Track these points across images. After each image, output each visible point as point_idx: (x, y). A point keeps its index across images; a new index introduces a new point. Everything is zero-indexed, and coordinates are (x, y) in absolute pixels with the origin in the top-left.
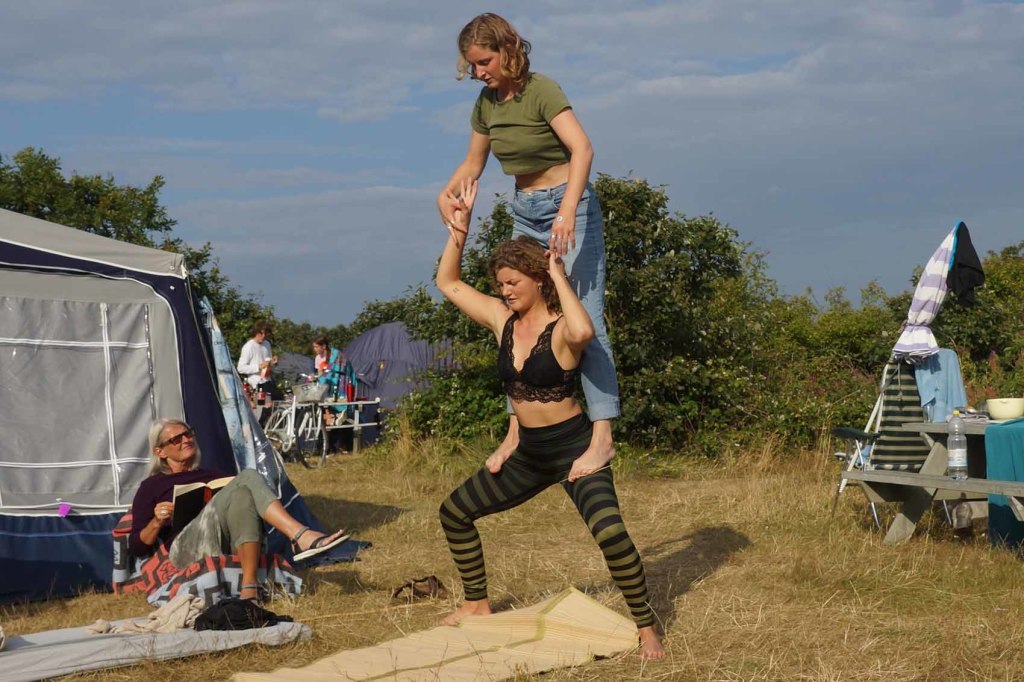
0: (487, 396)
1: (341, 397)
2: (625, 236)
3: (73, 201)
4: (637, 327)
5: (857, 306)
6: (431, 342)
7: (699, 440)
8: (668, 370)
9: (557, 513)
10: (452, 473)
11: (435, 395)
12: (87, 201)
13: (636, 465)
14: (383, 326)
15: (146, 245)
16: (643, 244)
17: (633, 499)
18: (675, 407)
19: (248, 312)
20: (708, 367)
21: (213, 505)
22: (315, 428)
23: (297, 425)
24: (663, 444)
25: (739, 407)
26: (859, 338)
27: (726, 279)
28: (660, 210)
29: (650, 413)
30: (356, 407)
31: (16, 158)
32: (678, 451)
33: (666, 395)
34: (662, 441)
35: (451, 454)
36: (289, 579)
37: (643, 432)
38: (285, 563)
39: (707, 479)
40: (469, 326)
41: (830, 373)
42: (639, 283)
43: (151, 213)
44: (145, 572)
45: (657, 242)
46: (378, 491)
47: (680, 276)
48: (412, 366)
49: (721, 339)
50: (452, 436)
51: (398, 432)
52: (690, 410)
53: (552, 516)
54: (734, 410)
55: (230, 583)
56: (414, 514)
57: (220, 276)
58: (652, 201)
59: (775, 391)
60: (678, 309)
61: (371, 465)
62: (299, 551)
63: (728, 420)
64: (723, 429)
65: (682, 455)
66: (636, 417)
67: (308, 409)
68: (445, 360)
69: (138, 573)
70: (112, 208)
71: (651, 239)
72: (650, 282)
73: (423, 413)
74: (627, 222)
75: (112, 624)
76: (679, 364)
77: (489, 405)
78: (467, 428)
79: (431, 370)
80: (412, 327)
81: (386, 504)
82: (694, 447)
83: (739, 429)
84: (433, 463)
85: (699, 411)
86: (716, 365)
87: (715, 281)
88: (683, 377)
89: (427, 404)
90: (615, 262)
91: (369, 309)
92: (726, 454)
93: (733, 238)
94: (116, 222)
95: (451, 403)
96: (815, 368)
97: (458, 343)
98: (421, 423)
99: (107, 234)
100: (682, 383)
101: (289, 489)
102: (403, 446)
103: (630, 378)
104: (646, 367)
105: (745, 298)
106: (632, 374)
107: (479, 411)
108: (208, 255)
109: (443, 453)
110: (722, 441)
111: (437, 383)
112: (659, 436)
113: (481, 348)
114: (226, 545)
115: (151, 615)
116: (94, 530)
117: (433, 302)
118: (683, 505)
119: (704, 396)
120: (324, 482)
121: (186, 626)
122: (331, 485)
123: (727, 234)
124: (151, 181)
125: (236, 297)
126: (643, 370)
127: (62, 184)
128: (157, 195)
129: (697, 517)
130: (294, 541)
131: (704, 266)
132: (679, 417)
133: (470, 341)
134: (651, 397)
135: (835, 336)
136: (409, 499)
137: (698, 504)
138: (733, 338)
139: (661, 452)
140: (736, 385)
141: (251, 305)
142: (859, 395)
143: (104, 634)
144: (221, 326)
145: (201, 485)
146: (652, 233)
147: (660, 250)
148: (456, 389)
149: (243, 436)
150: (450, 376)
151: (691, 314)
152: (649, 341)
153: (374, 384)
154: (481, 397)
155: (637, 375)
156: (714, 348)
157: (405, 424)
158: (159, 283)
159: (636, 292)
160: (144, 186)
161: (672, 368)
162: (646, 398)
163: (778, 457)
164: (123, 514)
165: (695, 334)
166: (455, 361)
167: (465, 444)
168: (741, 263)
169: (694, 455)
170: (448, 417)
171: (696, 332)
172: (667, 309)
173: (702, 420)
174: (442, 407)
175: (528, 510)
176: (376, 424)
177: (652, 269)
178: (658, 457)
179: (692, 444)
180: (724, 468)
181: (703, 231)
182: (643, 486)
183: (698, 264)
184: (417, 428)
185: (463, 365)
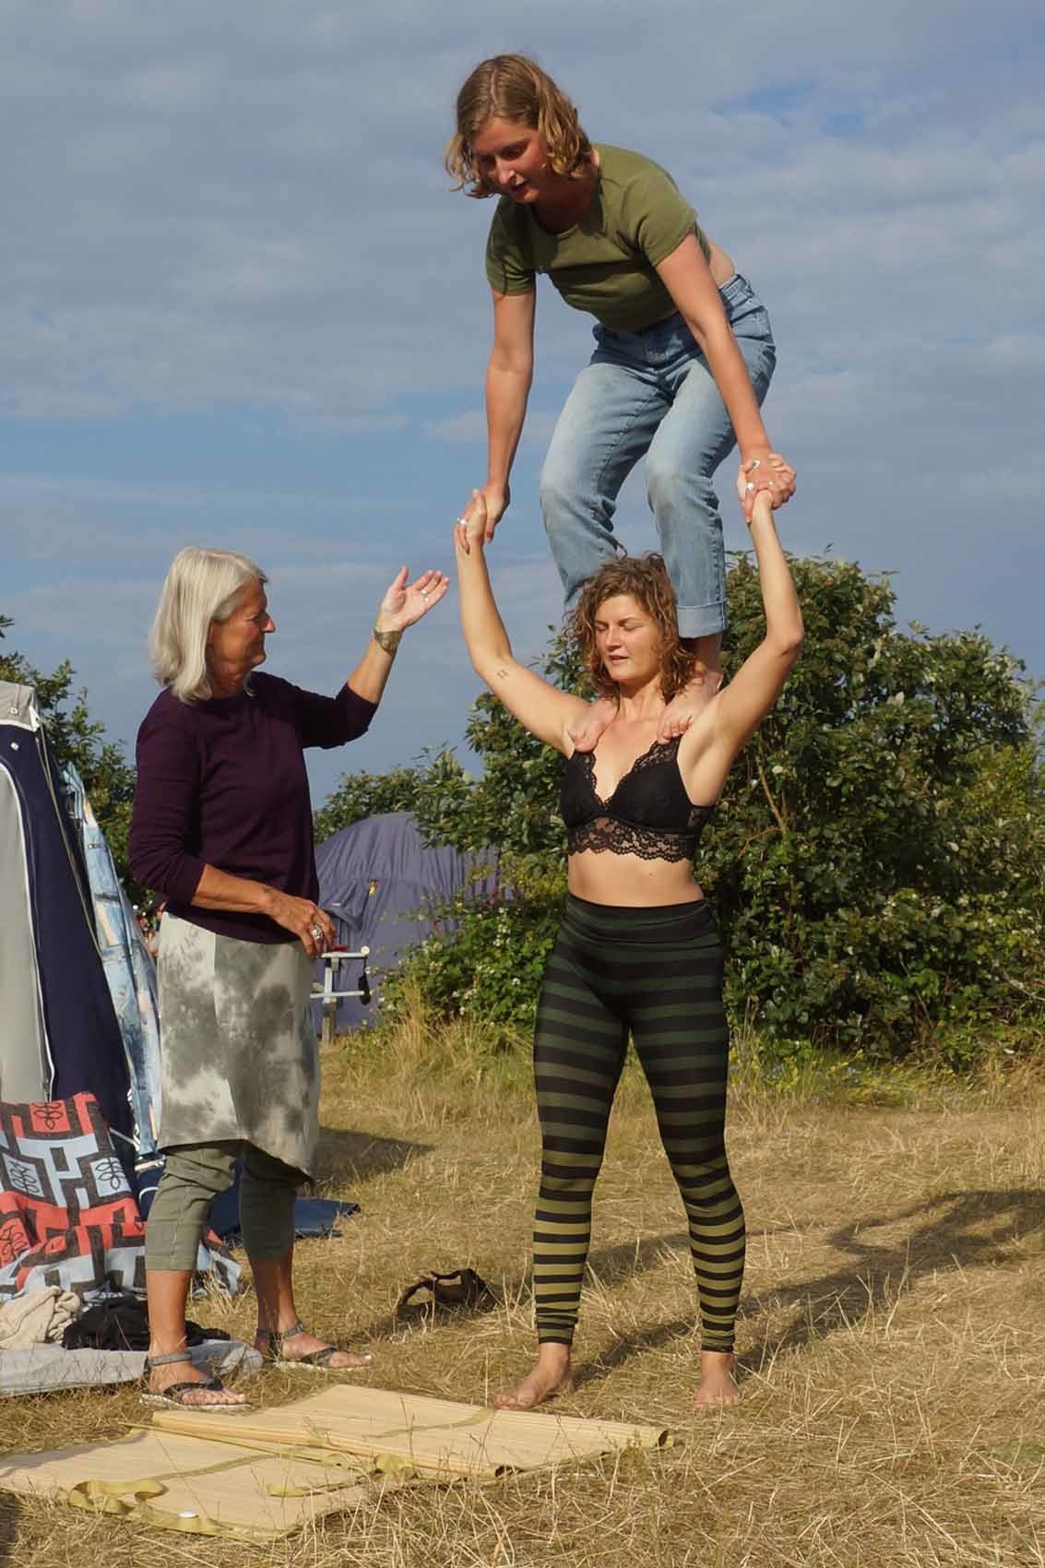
2: (815, 665)
4: (832, 832)
6: (461, 849)
7: (941, 1043)
8: (887, 913)
10: (497, 1086)
11: (465, 946)
13: (823, 1082)
14: (375, 818)
16: (849, 681)
17: (820, 1143)
18: (896, 979)
20: (960, 909)
24: (873, 1046)
25: (1014, 982)
27: (996, 748)
28: (881, 619)
29: (853, 990)
30: (328, 962)
32: (901, 1059)
33: (882, 958)
34: (872, 1039)
35: (496, 1053)
37: (840, 1022)
39: (953, 1111)
40: (529, 824)
42: (839, 753)
45: (873, 678)
46: (367, 1114)
47: (913, 739)
48: (426, 894)
49: (985, 858)
50: (497, 1020)
51: (401, 1009)
52: (925, 986)
54: (1004, 988)
56: (432, 1156)
57: (88, 721)
58: (866, 602)
60: (908, 802)
61: (354, 1067)
63: (993, 1007)
64: (984, 1021)
65: (907, 1066)
66: (827, 996)
68: (485, 882)
71: (864, 672)
72: (859, 751)
73: (446, 977)
74: (820, 640)
76: (908, 902)
79: (461, 899)
80: (427, 821)
81: (383, 1134)
82: (930, 1054)
83: (1013, 1023)
84: (464, 1065)
85: (941, 988)
86: (975, 906)
87: (978, 751)
88: (914, 928)
89: (454, 960)
90: (797, 714)
91: (349, 787)
92: (988, 1067)
97: (511, 853)
98: (442, 994)
100: (912, 937)
102: (411, 1035)
103: (818, 925)
104: (846, 905)
105: (1032, 782)
108: (68, 684)
109: (481, 1048)
110: (979, 1043)
111: (472, 923)
112: (866, 1031)
113: (551, 863)
117: (466, 778)
118: (909, 1157)
119: (951, 961)
123: (1004, 665)
125: (118, 761)
126: (841, 912)
129: (936, 1180)
131: (958, 724)
132: (905, 998)
133: (528, 853)
134: (854, 961)
136: (422, 1129)
137: (937, 1155)
138: (1008, 858)
139: (870, 1060)
140: (1011, 943)
144: (95, 811)
146: (864, 661)
147: (878, 693)
148: (505, 936)
149: (139, 1012)
150: (494, 913)
151: (931, 811)
152: (852, 860)
153: (359, 923)
155: (831, 923)
156: (972, 875)
157: (415, 994)
159: (833, 768)
161: (895, 910)
162: (844, 961)
165: (937, 846)
166: (501, 886)
167: (520, 1035)
168: (1027, 719)
169: (930, 1067)
170: (490, 986)
171: (940, 844)
172: (888, 801)
173: (946, 1005)
174: (479, 968)
175: (632, 1158)
176: (362, 993)
177: (861, 727)
178: (864, 1069)
179: (927, 1046)
180: (984, 1092)
181: (960, 659)
182: (836, 1121)
183: (947, 719)
184: (437, 1004)
185: (516, 892)
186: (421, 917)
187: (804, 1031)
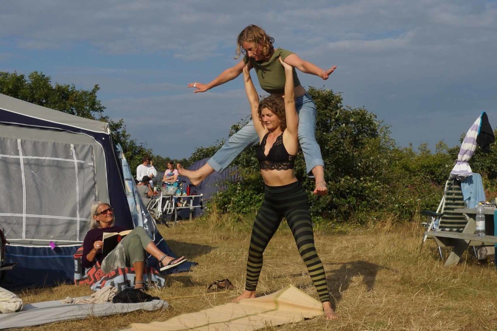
0: (254, 193)
1: (184, 193)
2: (322, 117)
3: (57, 98)
5: (433, 152)
7: (356, 216)
8: (342, 182)
9: (287, 250)
10: (237, 230)
11: (229, 193)
12: (63, 98)
14: (205, 159)
15: (91, 119)
16: (331, 121)
17: (324, 244)
18: (344, 200)
19: (140, 151)
21: (122, 243)
22: (171, 208)
23: (163, 206)
24: (339, 218)
25: (376, 200)
26: (434, 168)
27: (371, 139)
29: (333, 203)
30: (191, 198)
31: (30, 77)
32: (346, 221)
34: (338, 216)
35: (237, 221)
36: (158, 279)
37: (330, 212)
38: (156, 272)
39: (360, 235)
40: (246, 160)
41: (420, 185)
42: (328, 140)
43: (94, 103)
44: (89, 275)
45: (337, 120)
46: (201, 238)
47: (348, 137)
48: (219, 179)
49: (367, 168)
50: (237, 213)
51: (211, 210)
52: (352, 201)
53: (285, 251)
54: (373, 202)
55: (130, 281)
56: (218, 249)
57: (126, 134)
58: (335, 100)
59: (393, 193)
60: (346, 153)
61: (198, 226)
62: (163, 266)
63: (370, 207)
64: (368, 211)
66: (326, 205)
67: (168, 199)
68: (234, 176)
69: (86, 276)
70: (75, 101)
71: (334, 119)
74: (323, 110)
75: (74, 299)
76: (347, 179)
77: (255, 198)
78: (244, 209)
79: (228, 180)
81: (205, 245)
82: (354, 220)
83: (376, 211)
84: (228, 225)
85: (357, 202)
86: (365, 180)
87: (365, 139)
88: (349, 186)
89: (225, 197)
91: (198, 151)
92: (369, 223)
93: (374, 118)
94: (77, 107)
95: (237, 196)
96: (412, 182)
97: (241, 167)
98: (222, 206)
99: (73, 114)
100: (349, 188)
101: (159, 236)
102: (214, 217)
104: (331, 181)
105: (379, 148)
107: (250, 201)
108: (122, 125)
109: (233, 220)
110: (367, 217)
111: (230, 187)
112: (337, 214)
113: (252, 170)
114: (128, 263)
115: (92, 295)
116: (66, 255)
118: (348, 247)
120: (176, 233)
121: (109, 301)
122: (179, 235)
123: (371, 117)
124: (94, 87)
125: (134, 144)
127: (52, 89)
128: (96, 95)
129: (355, 253)
130: (160, 262)
131: (360, 132)
132: (347, 205)
133: (247, 167)
134: (333, 195)
135: (423, 167)
136: (216, 243)
137: (355, 246)
138: (374, 167)
139: (338, 222)
140: (375, 190)
141: (142, 148)
142: (434, 195)
143: (70, 304)
144: (127, 158)
145: (117, 233)
146: (335, 116)
147: (339, 124)
148: (240, 190)
149: (137, 211)
150: (236, 184)
151: (353, 155)
152: (332, 168)
153: (200, 187)
154: (251, 194)
156: (364, 172)
157: (215, 206)
158: (98, 136)
159: (327, 144)
160: (90, 91)
161: (344, 182)
162: (331, 195)
163: (394, 225)
164: (80, 247)
165: (355, 165)
166: (239, 176)
167: (243, 217)
168: (378, 131)
169: (354, 223)
170: (235, 204)
171: (356, 164)
172: (342, 152)
173: (358, 206)
174: (232, 199)
175: (273, 249)
176: (201, 206)
177: (334, 133)
178: (336, 224)
179: (353, 218)
180: (368, 230)
181: (360, 115)
182: (329, 238)
183: (357, 131)
184: (221, 209)
185: (243, 178)
186: (217, 185)
187: (321, 214)
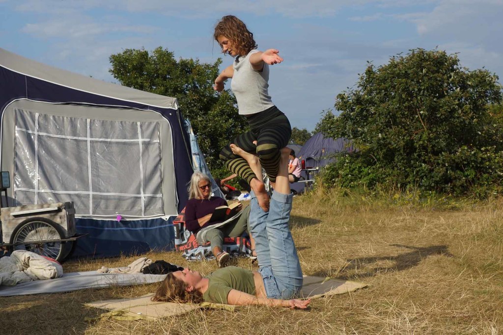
0: (363, 166)
2: (432, 82)
3: (179, 73)
4: (440, 130)
6: (334, 139)
8: (458, 153)
11: (337, 166)
12: (187, 72)
13: (437, 203)
20: (482, 151)
28: (455, 67)
29: (447, 176)
31: (154, 52)
32: (463, 196)
33: (456, 166)
34: (454, 191)
35: (344, 196)
37: (444, 185)
42: (439, 107)
50: (345, 187)
52: (470, 174)
58: (449, 62)
64: (489, 185)
65: (465, 198)
66: (440, 178)
70: (198, 75)
72: (446, 106)
73: (331, 175)
74: (433, 74)
76: (465, 150)
77: (364, 171)
78: (352, 183)
88: (466, 157)
89: (333, 170)
93: (496, 80)
95: (344, 170)
97: (347, 139)
100: (466, 160)
102: (320, 192)
103: (437, 157)
104: (444, 151)
106: (438, 155)
107: (359, 174)
109: (340, 195)
112: (452, 188)
116: (132, 227)
119: (479, 167)
128: (219, 68)
132: (464, 178)
134: (448, 168)
140: (496, 161)
148: (348, 163)
154: (360, 167)
155: (440, 156)
158: (165, 112)
161: (461, 152)
162: (445, 168)
165: (474, 133)
168: (502, 94)
178: (451, 199)
181: (479, 77)
184: (329, 183)
187: (433, 188)
